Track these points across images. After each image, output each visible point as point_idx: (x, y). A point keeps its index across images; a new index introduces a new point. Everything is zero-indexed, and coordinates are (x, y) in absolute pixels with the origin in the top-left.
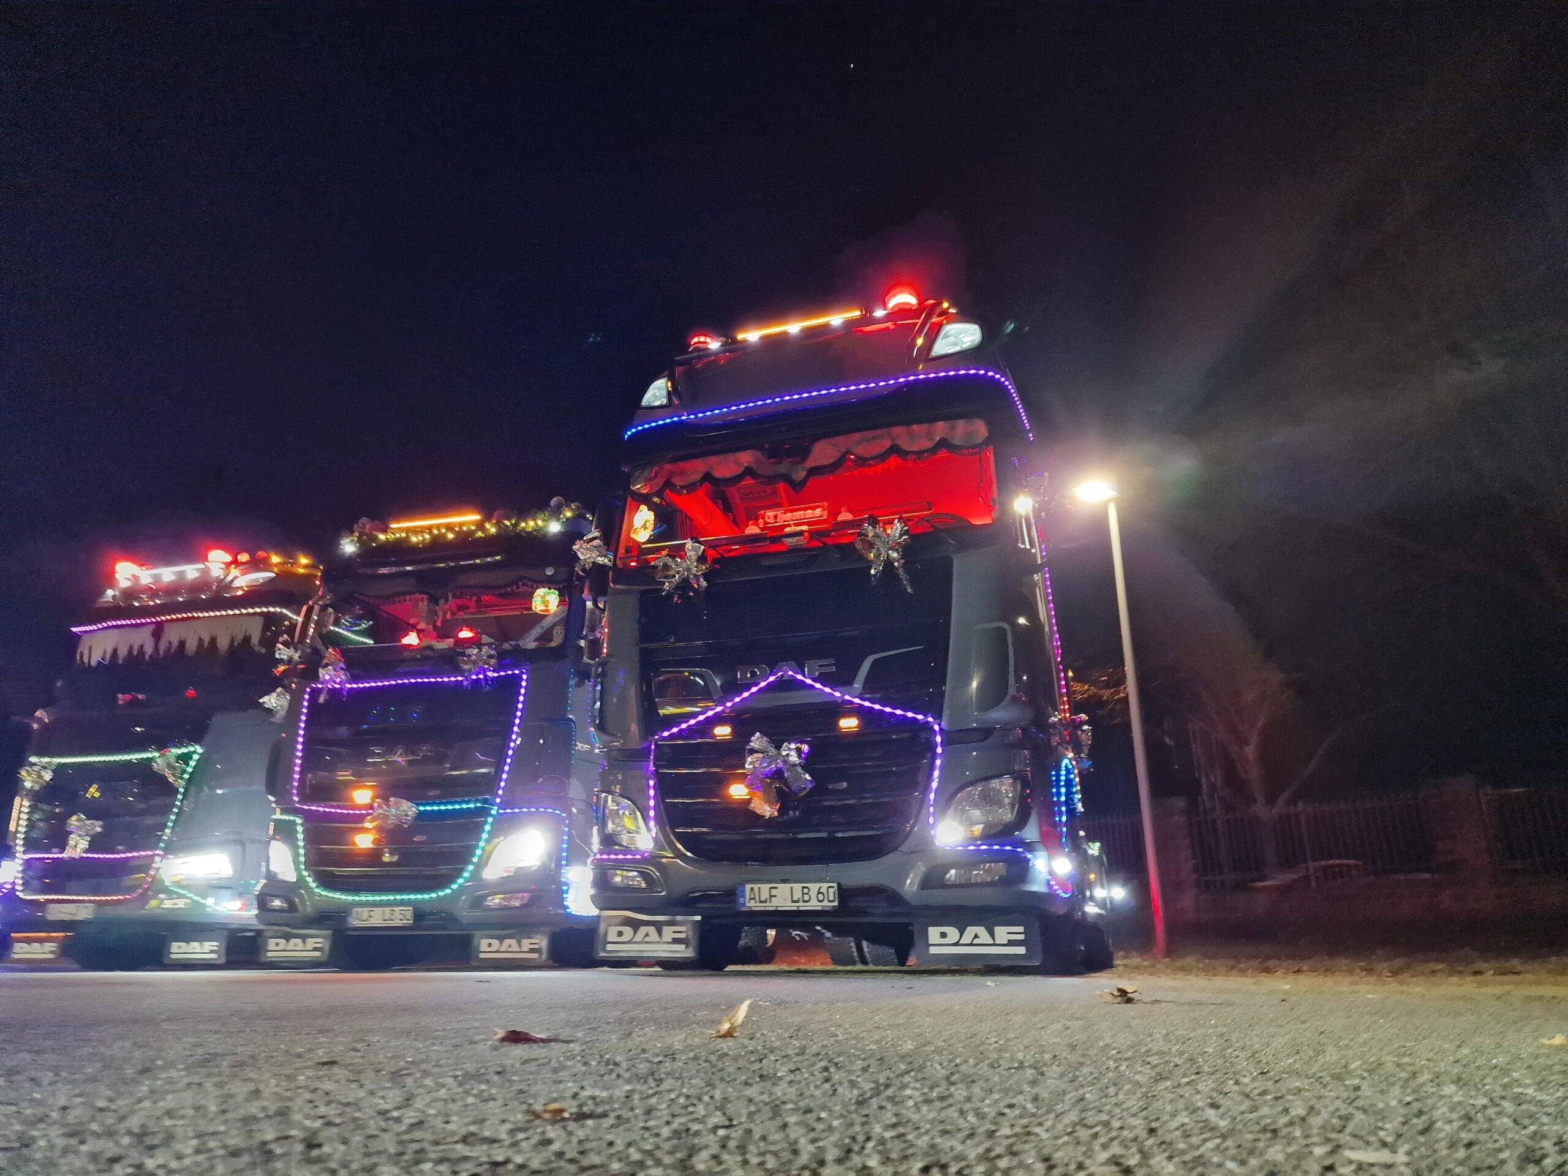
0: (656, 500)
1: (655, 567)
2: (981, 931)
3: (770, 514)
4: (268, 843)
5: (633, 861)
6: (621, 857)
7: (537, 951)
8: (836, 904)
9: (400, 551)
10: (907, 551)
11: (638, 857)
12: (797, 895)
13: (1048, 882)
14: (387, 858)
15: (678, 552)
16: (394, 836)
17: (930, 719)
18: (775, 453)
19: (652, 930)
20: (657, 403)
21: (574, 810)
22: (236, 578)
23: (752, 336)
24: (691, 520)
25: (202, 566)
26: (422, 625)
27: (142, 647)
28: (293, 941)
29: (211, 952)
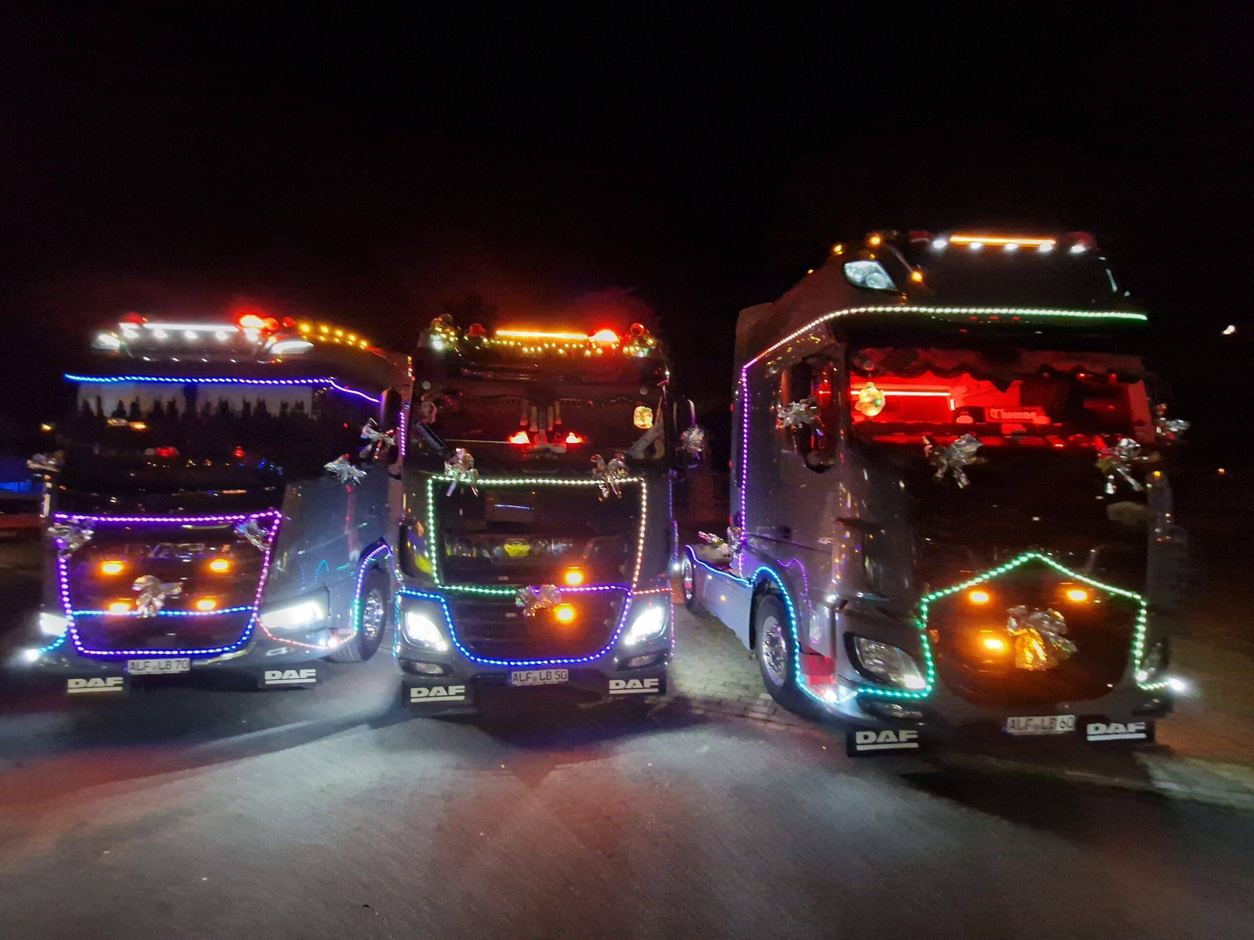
2: (1120, 725)
7: (657, 687)
8: (1073, 729)
12: (1046, 724)
19: (890, 733)
20: (877, 285)
22: (274, 345)
25: (234, 329)
26: (534, 429)
27: (172, 405)
28: (435, 689)
29: (309, 677)
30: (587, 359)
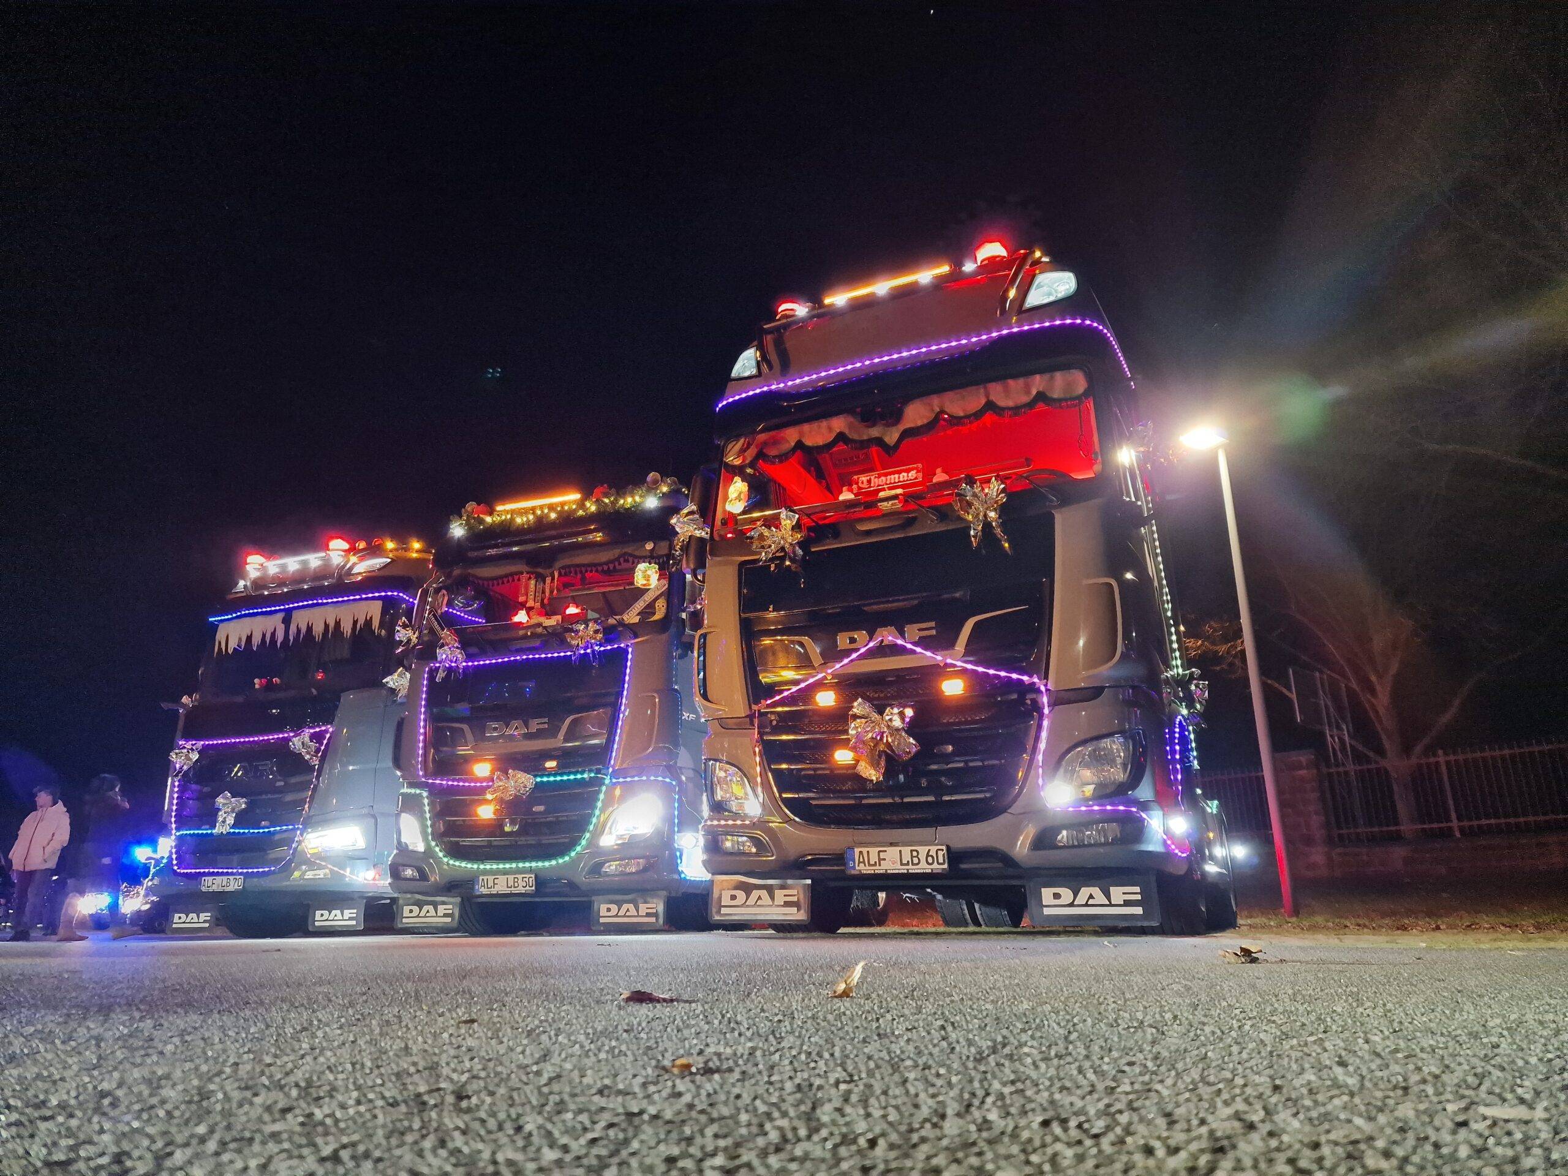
0: (749, 471)
1: (752, 538)
2: (1096, 891)
3: (864, 478)
4: (398, 815)
5: (743, 826)
6: (730, 822)
7: (656, 915)
8: (946, 866)
9: (505, 532)
10: (1003, 510)
11: (747, 822)
12: (906, 858)
13: (1165, 841)
14: (507, 829)
15: (772, 522)
16: (514, 807)
17: (1036, 680)
18: (869, 418)
19: (764, 893)
20: (747, 374)
21: (684, 778)
22: (354, 564)
23: (838, 299)
24: (784, 489)
25: (323, 555)
26: (531, 603)
27: (273, 634)
28: (425, 909)
29: (350, 920)
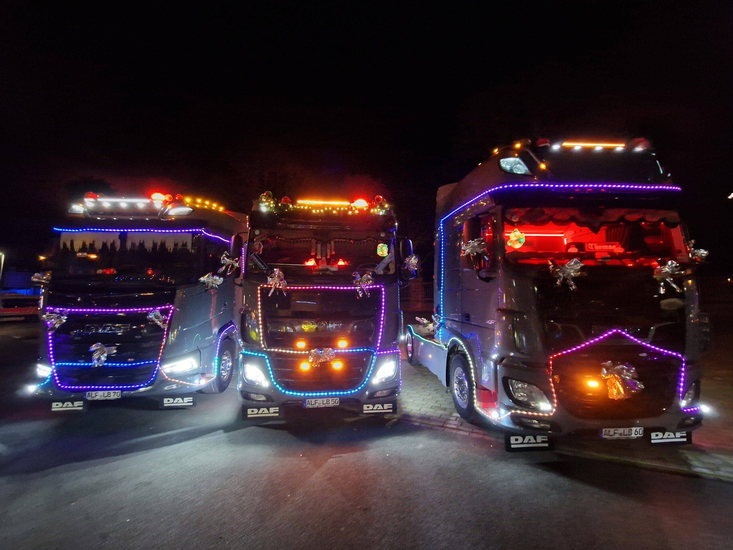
7: (391, 409)
8: (642, 435)
17: (680, 355)
19: (531, 437)
20: (520, 172)
25: (148, 201)
26: (319, 257)
27: (113, 244)
28: (262, 410)
29: (188, 402)
30: (350, 216)
